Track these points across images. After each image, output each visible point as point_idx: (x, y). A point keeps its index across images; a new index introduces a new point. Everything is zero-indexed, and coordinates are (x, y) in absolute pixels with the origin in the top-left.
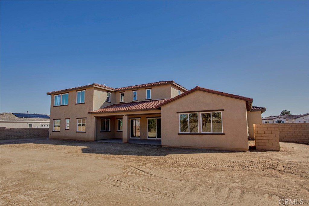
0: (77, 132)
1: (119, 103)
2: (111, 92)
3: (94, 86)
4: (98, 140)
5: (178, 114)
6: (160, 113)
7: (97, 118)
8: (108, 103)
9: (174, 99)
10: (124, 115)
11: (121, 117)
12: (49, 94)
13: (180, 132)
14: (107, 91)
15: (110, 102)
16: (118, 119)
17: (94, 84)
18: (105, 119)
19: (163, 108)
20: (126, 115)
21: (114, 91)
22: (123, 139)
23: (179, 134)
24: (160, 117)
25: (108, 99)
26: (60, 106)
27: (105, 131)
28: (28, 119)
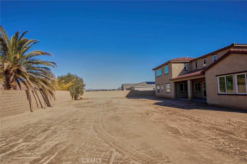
0: (167, 93)
1: (194, 70)
2: (187, 62)
3: (171, 61)
4: (177, 98)
5: (217, 77)
6: (205, 78)
7: (176, 83)
8: (184, 71)
9: (212, 64)
10: (188, 80)
11: (186, 81)
12: (153, 70)
13: (219, 93)
14: (183, 62)
15: (187, 70)
16: (195, 83)
17: (171, 60)
18: (183, 83)
19: (206, 73)
20: (189, 80)
21: (189, 61)
22: (189, 98)
23: (218, 94)
24: (205, 81)
25: (185, 68)
26: (159, 76)
27: (184, 91)
28: (152, 85)
